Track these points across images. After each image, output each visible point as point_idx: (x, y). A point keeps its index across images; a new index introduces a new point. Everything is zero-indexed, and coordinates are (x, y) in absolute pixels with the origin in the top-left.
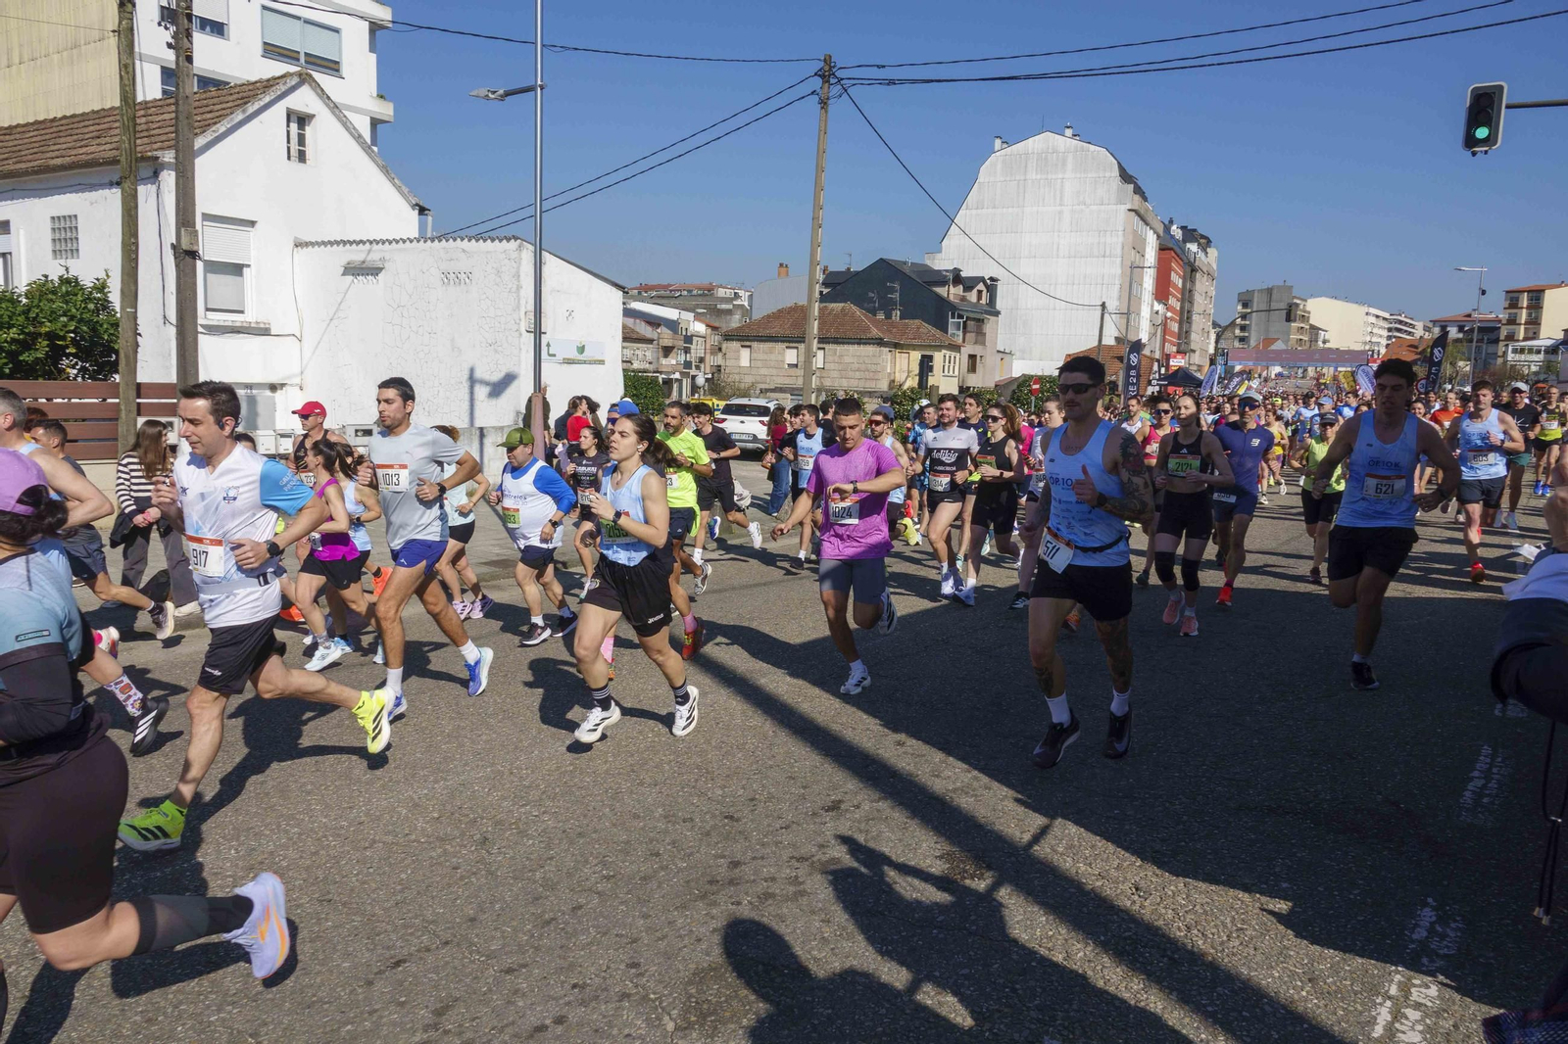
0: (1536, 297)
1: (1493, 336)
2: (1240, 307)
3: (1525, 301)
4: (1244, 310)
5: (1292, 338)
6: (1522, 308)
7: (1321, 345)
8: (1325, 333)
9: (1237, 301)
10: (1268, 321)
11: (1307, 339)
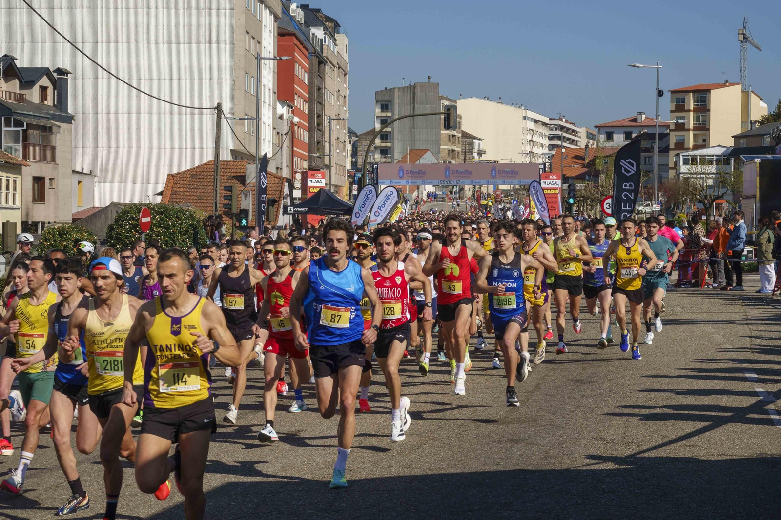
0: (702, 96)
1: (662, 144)
2: (378, 110)
3: (691, 103)
4: (384, 114)
5: (443, 149)
6: (689, 111)
7: (477, 157)
8: (480, 142)
9: (374, 101)
10: (413, 128)
11: (460, 150)
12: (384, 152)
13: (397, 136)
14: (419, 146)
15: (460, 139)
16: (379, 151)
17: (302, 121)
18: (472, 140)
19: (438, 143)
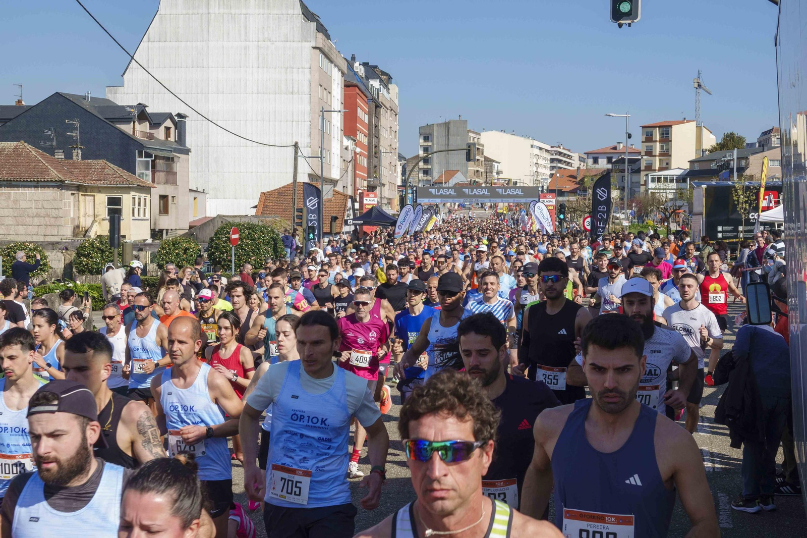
0: (666, 130)
1: (635, 167)
2: (421, 141)
3: (657, 135)
4: (426, 144)
5: (470, 170)
6: (656, 141)
7: (496, 176)
8: (498, 164)
9: (419, 134)
10: (448, 154)
11: (483, 170)
12: (426, 172)
13: (435, 160)
14: (451, 169)
15: (483, 162)
16: (422, 172)
17: (362, 151)
18: (492, 163)
19: (466, 165)
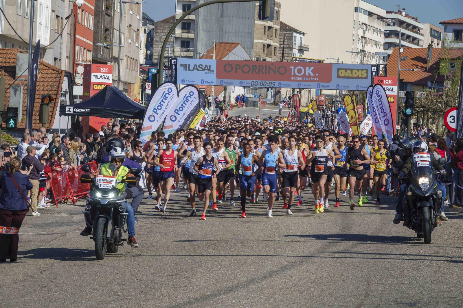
5: (256, 43)
7: (298, 55)
8: (302, 36)
10: (222, 16)
11: (277, 45)
12: (186, 44)
13: (201, 25)
14: (228, 38)
15: (278, 32)
16: (179, 43)
17: (87, 4)
18: (292, 34)
19: (251, 36)
